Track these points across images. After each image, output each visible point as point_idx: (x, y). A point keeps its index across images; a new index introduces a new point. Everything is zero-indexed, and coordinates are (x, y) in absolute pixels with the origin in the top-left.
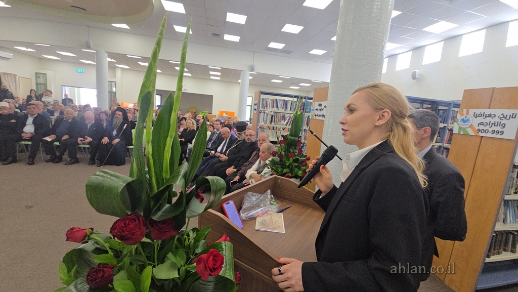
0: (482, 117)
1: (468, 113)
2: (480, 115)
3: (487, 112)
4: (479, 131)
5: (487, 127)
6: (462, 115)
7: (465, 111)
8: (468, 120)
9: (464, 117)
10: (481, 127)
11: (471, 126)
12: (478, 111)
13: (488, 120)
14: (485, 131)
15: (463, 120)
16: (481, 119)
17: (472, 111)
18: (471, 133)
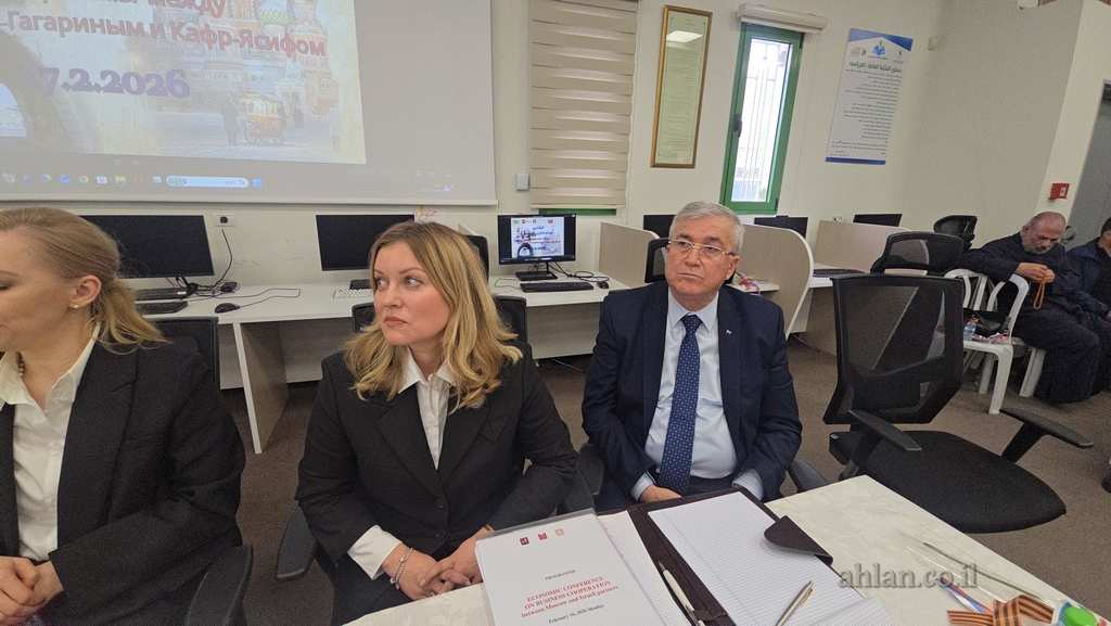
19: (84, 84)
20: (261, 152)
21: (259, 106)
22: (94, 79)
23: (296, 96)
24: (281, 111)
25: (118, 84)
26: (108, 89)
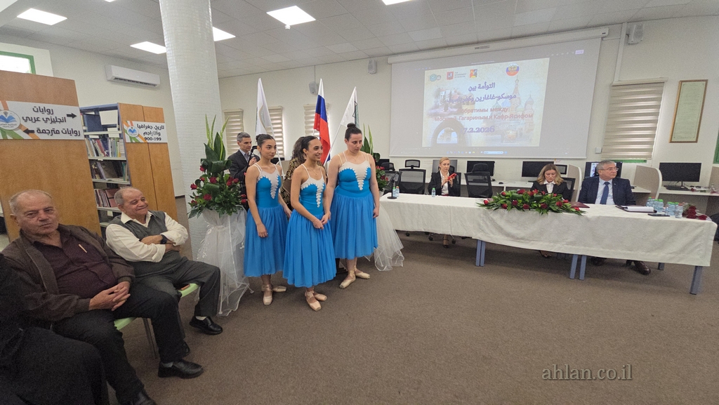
0: (144, 129)
1: (132, 125)
2: (142, 127)
3: (147, 124)
4: (146, 139)
5: (150, 136)
6: (128, 126)
7: (129, 122)
8: (134, 130)
9: (130, 128)
10: (147, 136)
11: (139, 135)
12: (140, 123)
13: (148, 130)
14: (150, 139)
15: (130, 130)
16: (143, 130)
17: (135, 123)
18: (141, 141)
19: (472, 131)
20: (509, 144)
21: (511, 132)
22: (474, 130)
23: (522, 129)
24: (517, 133)
25: (479, 130)
26: (477, 132)
